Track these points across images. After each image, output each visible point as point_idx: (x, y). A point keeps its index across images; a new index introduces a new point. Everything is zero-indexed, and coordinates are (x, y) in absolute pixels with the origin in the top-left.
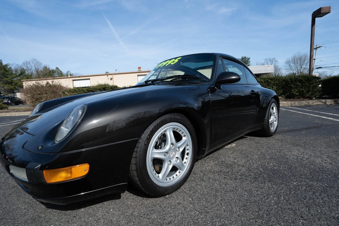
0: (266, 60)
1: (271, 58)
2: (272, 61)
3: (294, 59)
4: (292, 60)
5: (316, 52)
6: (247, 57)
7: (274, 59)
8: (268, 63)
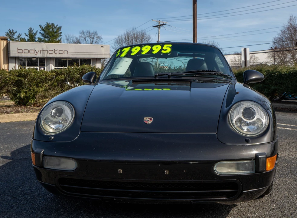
0: (83, 33)
1: (91, 32)
2: (93, 36)
3: (128, 38)
4: (125, 39)
5: (160, 32)
6: (56, 25)
7: (96, 33)
8: (87, 39)
